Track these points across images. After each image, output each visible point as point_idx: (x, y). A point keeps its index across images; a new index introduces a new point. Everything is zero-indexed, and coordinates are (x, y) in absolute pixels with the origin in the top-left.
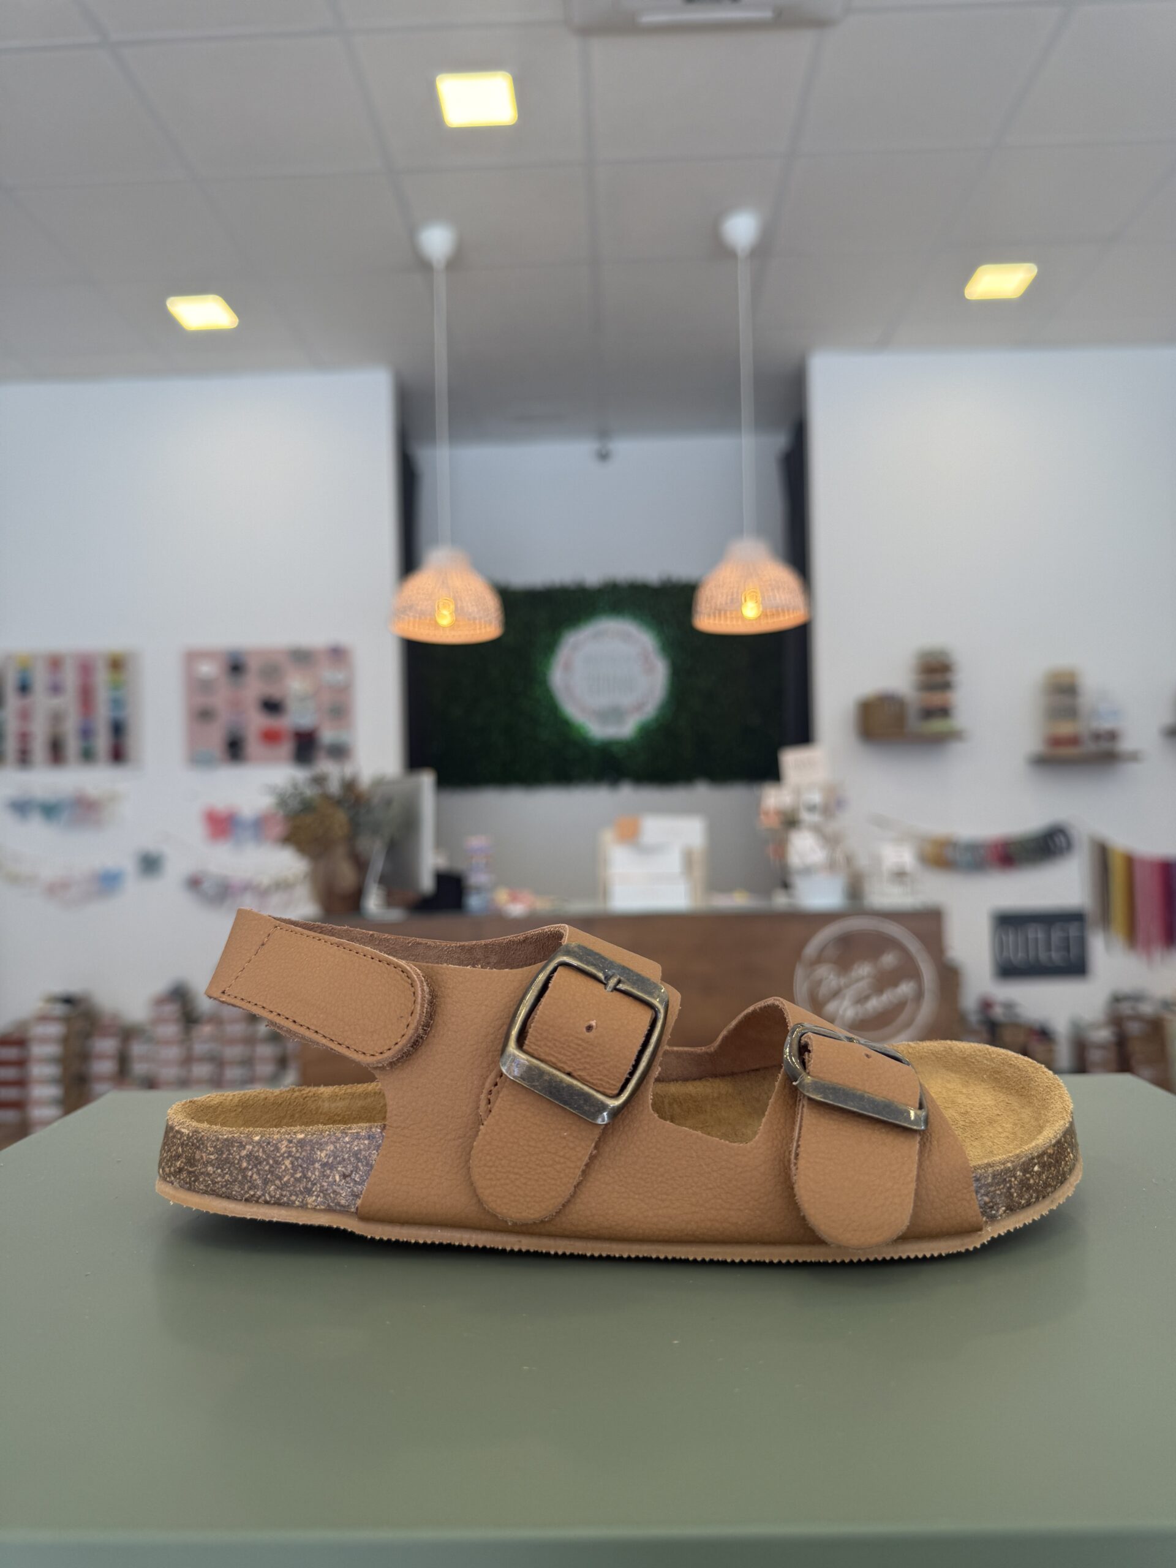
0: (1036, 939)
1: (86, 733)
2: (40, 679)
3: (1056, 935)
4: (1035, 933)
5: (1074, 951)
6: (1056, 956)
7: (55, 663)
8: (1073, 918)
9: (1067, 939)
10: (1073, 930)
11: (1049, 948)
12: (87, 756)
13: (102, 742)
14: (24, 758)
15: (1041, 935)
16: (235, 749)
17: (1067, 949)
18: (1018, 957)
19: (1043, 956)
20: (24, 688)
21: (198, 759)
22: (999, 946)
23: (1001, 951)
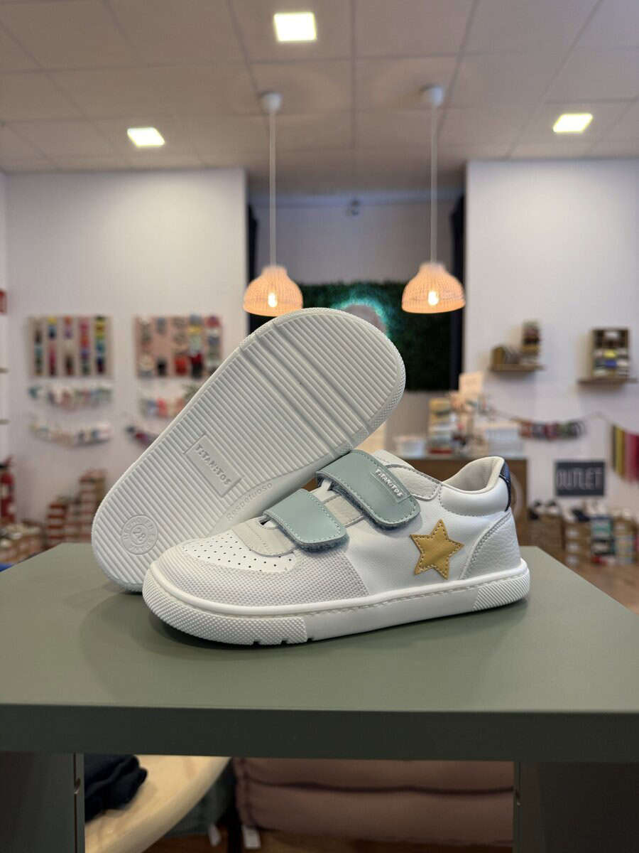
0: (578, 476)
1: (85, 357)
2: (60, 331)
3: (589, 473)
4: (578, 473)
5: (597, 483)
6: (589, 485)
7: (68, 321)
8: (600, 465)
9: (594, 475)
10: (598, 472)
11: (584, 481)
12: (86, 371)
13: (92, 365)
14: (53, 372)
15: (580, 474)
16: (161, 369)
17: (595, 482)
18: (568, 485)
19: (581, 485)
20: (52, 335)
21: (143, 375)
22: (558, 479)
23: (559, 482)
